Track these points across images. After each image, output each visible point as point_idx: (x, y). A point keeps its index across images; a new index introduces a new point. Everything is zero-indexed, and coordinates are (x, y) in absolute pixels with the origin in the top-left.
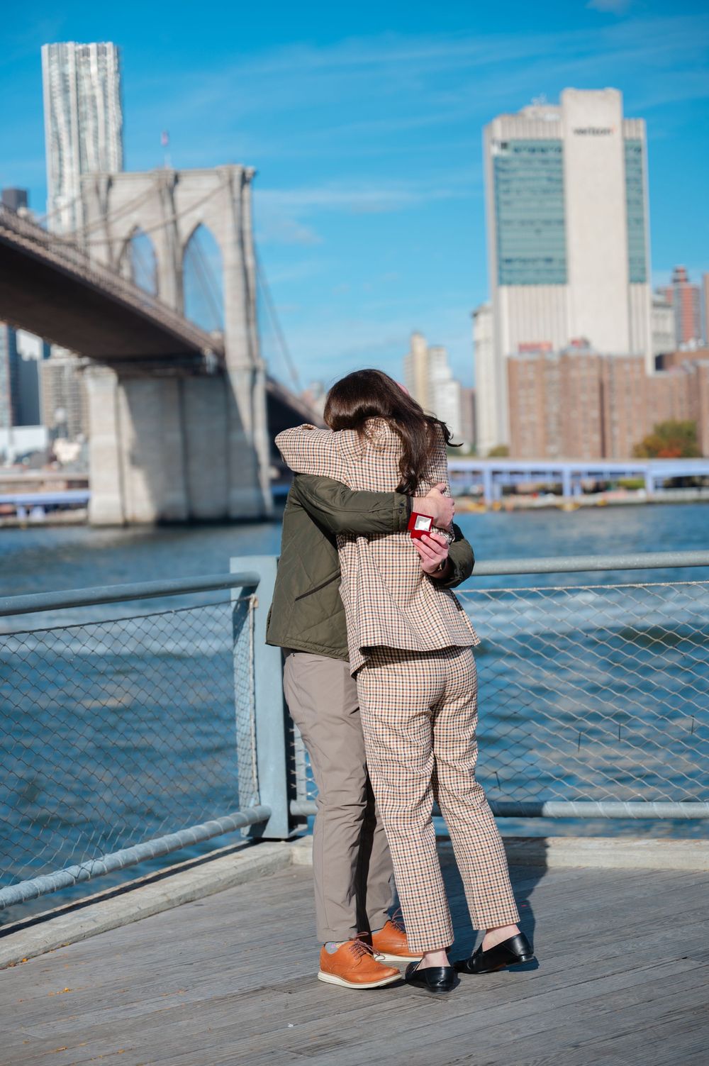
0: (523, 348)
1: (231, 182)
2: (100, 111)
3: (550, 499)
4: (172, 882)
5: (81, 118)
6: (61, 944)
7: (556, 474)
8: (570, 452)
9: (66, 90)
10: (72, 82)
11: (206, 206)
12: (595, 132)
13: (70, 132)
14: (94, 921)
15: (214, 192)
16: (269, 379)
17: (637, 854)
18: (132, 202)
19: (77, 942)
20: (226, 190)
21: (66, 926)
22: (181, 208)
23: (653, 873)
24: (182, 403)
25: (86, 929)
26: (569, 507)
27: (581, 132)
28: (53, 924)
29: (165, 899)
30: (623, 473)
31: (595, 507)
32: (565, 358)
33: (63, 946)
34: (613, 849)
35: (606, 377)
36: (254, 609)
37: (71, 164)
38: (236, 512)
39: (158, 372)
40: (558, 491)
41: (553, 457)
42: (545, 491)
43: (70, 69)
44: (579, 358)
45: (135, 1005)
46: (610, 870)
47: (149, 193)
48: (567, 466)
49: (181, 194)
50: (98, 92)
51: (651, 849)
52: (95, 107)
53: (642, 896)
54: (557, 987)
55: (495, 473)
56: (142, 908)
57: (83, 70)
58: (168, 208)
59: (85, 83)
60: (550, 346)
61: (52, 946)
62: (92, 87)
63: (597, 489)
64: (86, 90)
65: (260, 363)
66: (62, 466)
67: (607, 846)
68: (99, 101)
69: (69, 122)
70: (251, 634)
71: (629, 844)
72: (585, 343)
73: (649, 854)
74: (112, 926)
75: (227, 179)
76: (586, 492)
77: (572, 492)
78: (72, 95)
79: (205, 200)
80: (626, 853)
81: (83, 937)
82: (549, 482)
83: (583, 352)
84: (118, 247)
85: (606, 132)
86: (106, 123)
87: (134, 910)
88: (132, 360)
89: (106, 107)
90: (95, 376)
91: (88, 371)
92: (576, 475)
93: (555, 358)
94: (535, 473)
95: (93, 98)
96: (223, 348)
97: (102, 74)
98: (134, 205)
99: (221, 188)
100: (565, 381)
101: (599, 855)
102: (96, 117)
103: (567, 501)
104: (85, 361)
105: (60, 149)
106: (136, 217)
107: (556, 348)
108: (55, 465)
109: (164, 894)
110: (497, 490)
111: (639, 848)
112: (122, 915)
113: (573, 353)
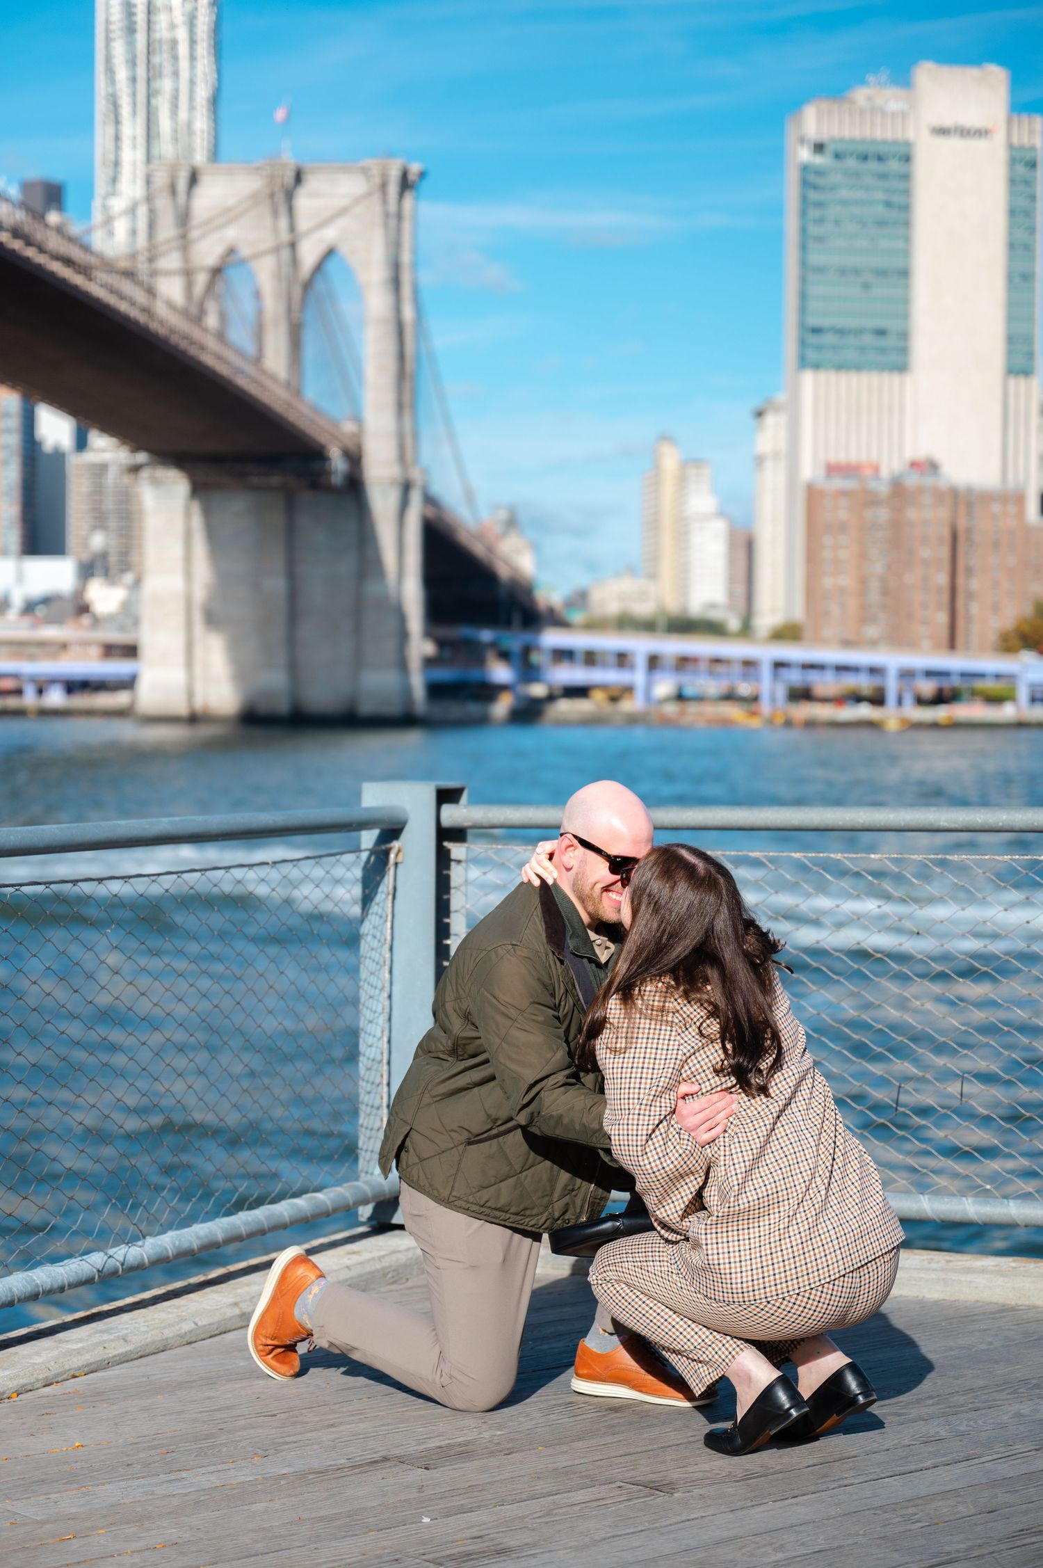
0: (833, 469)
1: (384, 186)
2: (184, 64)
3: (864, 711)
4: (248, 1285)
5: (153, 74)
6: (72, 1373)
7: (874, 671)
8: (898, 638)
9: (131, 29)
10: (141, 17)
11: (342, 222)
12: (965, 132)
13: (134, 94)
14: (125, 1340)
15: (357, 200)
16: (429, 500)
17: (981, 1280)
18: (227, 210)
19: (96, 1371)
20: (376, 199)
21: (80, 1345)
22: (303, 224)
23: (1004, 1311)
24: (290, 532)
25: (111, 1353)
26: (892, 725)
27: (942, 131)
28: (61, 1341)
29: (237, 1311)
30: (982, 676)
31: (935, 726)
32: (897, 487)
33: (74, 1377)
34: (943, 1270)
35: (962, 523)
36: (396, 864)
37: (134, 147)
38: (366, 707)
39: (254, 480)
40: (878, 699)
41: (873, 644)
42: (857, 698)
44: (921, 490)
45: (184, 1474)
46: (936, 1303)
47: (254, 197)
48: (893, 660)
49: (304, 202)
50: (182, 34)
51: (1002, 1273)
52: (175, 58)
53: (984, 1347)
54: (846, 1482)
55: (779, 665)
56: (200, 1324)
58: (283, 223)
59: (162, 19)
60: (876, 469)
61: (57, 1375)
62: (173, 26)
63: (940, 699)
64: (162, 31)
65: (415, 474)
66: (97, 621)
67: (934, 1266)
68: (183, 49)
69: (133, 80)
70: (390, 905)
71: (968, 1264)
72: (932, 466)
73: (1000, 1280)
74: (152, 1349)
75: (378, 180)
76: (921, 701)
77: (900, 702)
78: (141, 38)
79: (343, 212)
80: (963, 1278)
81: (107, 1364)
82: (864, 683)
83: (928, 481)
84: (201, 280)
85: (981, 133)
86: (192, 83)
87: (187, 1327)
88: (214, 460)
89: (193, 58)
90: (155, 482)
91: (145, 474)
92: (907, 675)
93: (883, 488)
94: (842, 669)
95: (174, 43)
96: (359, 448)
97: (189, 6)
98: (228, 216)
99: (368, 195)
100: (897, 526)
101: (921, 1278)
102: (176, 74)
103: (890, 715)
104: (142, 457)
105: (117, 122)
106: (231, 234)
107: (885, 473)
108: (86, 620)
109: (236, 1304)
110: (781, 692)
111: (983, 1271)
112: (169, 1333)
113: (912, 481)
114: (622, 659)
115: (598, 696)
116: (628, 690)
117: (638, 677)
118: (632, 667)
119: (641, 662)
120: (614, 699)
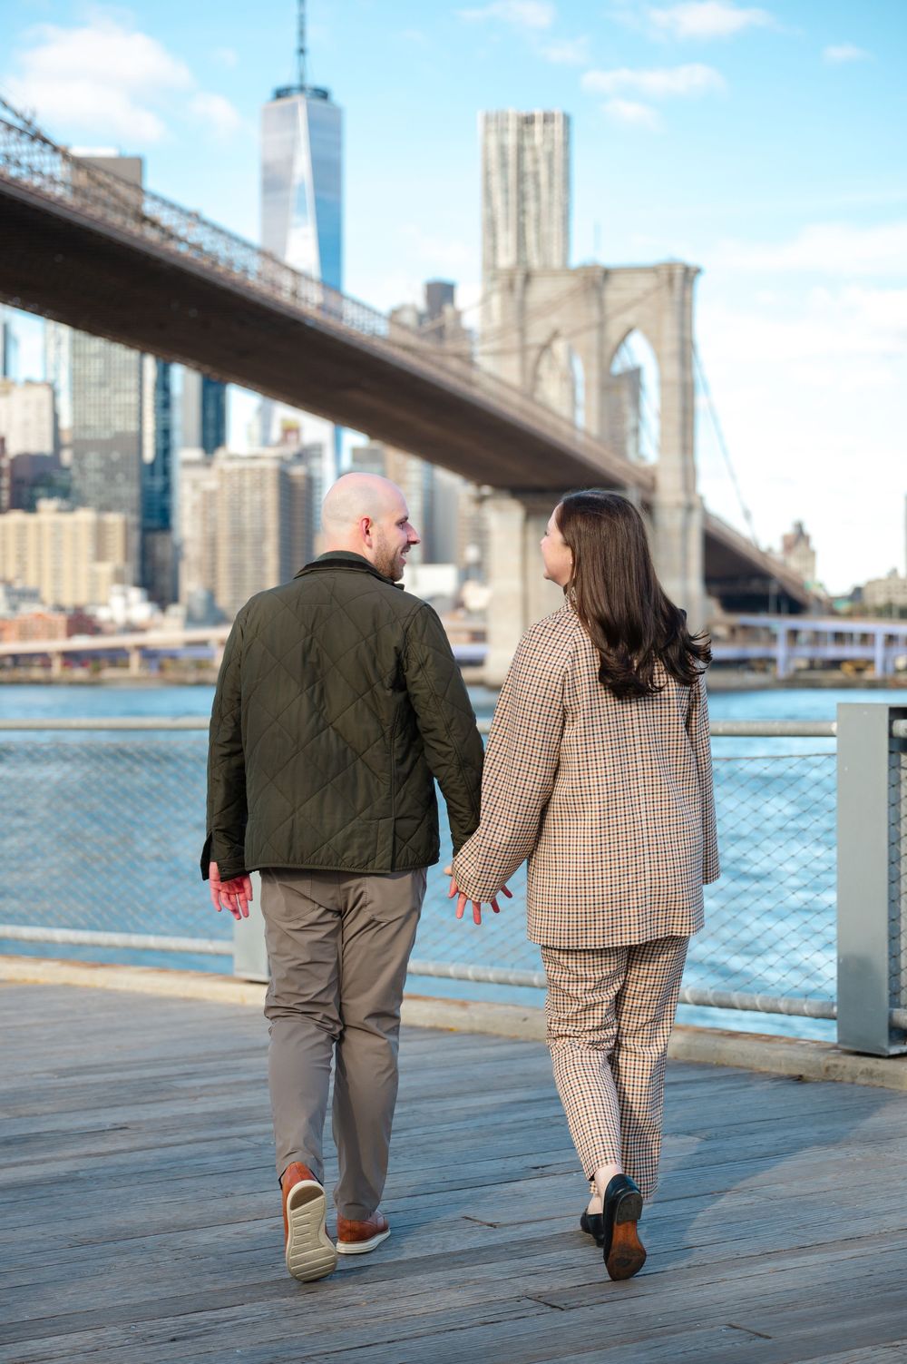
1: (670, 281)
5: (522, 198)
9: (504, 165)
10: (512, 156)
11: (639, 309)
15: (647, 293)
16: (706, 516)
18: (550, 302)
20: (665, 290)
22: (609, 310)
43: (511, 140)
47: (572, 293)
49: (612, 296)
50: (543, 168)
52: (537, 185)
57: (527, 142)
58: (595, 312)
59: (528, 157)
62: (536, 161)
64: (528, 165)
65: (695, 500)
66: (470, 612)
68: (543, 178)
69: (507, 203)
75: (664, 277)
78: (512, 172)
79: (637, 301)
84: (533, 354)
86: (551, 204)
88: (539, 490)
89: (551, 185)
90: (500, 510)
91: (489, 502)
95: (536, 175)
96: (654, 479)
97: (548, 147)
98: (551, 306)
99: (658, 288)
102: (538, 198)
104: (486, 490)
106: (555, 320)
108: (461, 613)
114: (866, 638)
115: (847, 668)
116: (870, 662)
117: (878, 652)
118: (873, 643)
119: (880, 640)
120: (859, 670)
